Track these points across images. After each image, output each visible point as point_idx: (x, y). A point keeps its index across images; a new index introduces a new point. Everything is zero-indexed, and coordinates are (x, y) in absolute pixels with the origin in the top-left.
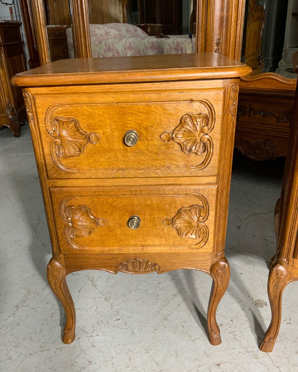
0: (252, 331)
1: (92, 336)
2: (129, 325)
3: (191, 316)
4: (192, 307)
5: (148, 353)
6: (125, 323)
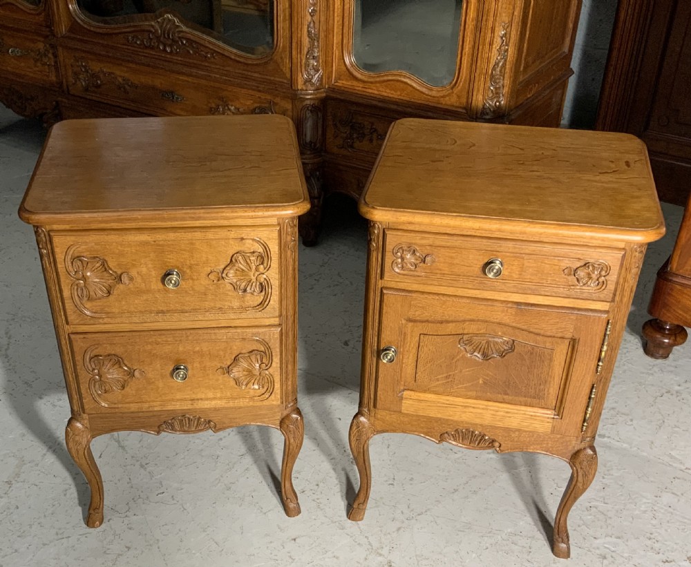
0: (342, 496)
1: (126, 516)
2: (177, 499)
3: (264, 482)
4: (266, 470)
5: (204, 531)
6: (173, 497)
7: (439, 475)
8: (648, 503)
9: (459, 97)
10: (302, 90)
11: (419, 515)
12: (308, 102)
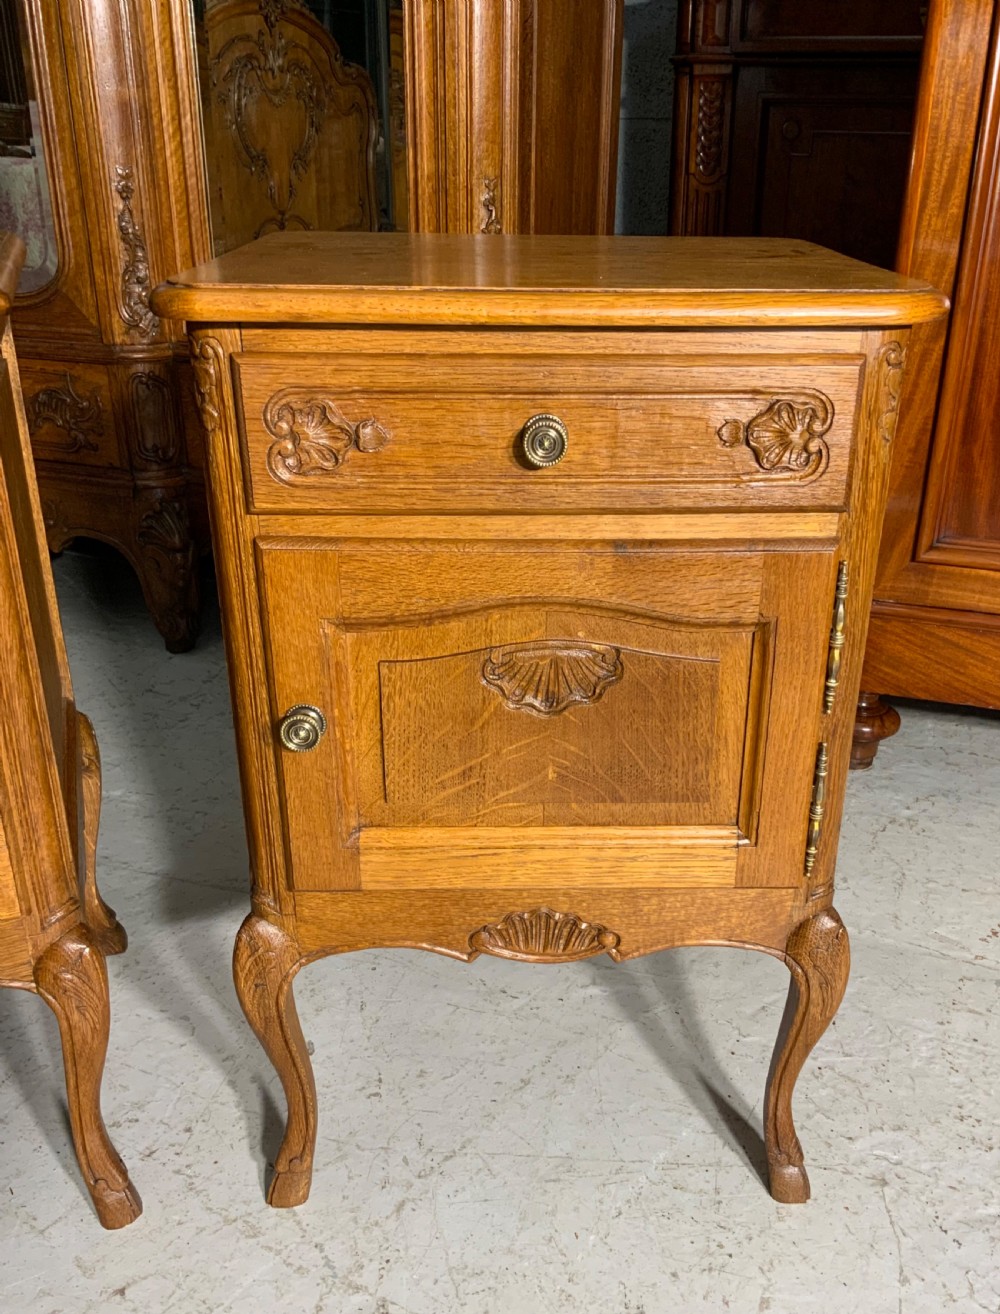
0: (252, 1147)
3: (44, 1147)
7: (484, 1053)
8: (931, 1040)
10: (123, 344)
11: (447, 1158)
12: (140, 368)
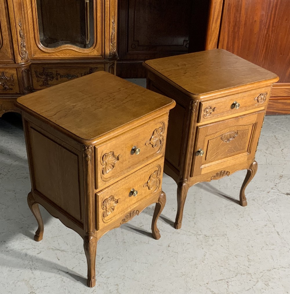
2: (111, 257)
3: (134, 233)
5: (136, 262)
6: (108, 257)
9: (98, 51)
12: (24, 68)
